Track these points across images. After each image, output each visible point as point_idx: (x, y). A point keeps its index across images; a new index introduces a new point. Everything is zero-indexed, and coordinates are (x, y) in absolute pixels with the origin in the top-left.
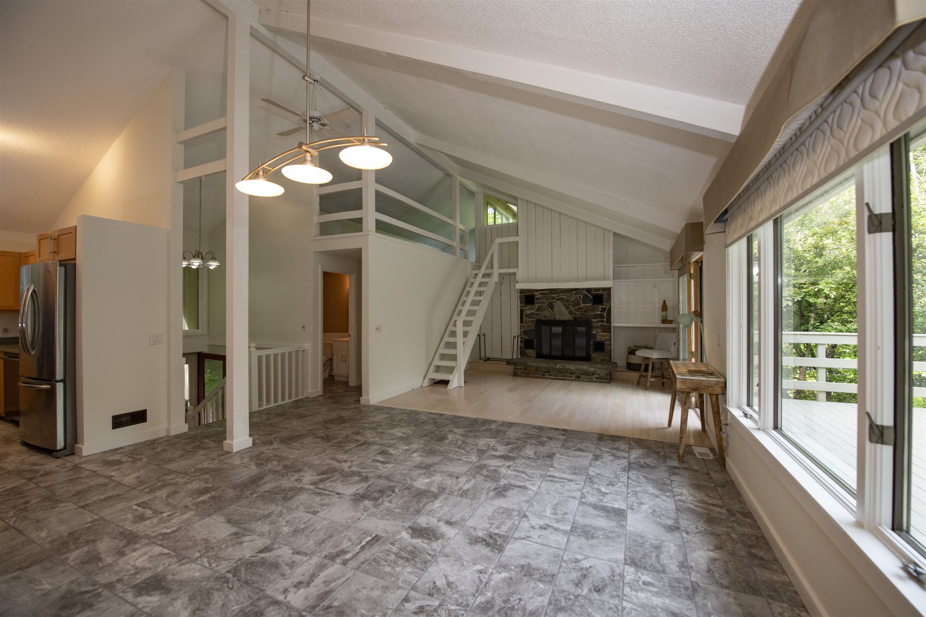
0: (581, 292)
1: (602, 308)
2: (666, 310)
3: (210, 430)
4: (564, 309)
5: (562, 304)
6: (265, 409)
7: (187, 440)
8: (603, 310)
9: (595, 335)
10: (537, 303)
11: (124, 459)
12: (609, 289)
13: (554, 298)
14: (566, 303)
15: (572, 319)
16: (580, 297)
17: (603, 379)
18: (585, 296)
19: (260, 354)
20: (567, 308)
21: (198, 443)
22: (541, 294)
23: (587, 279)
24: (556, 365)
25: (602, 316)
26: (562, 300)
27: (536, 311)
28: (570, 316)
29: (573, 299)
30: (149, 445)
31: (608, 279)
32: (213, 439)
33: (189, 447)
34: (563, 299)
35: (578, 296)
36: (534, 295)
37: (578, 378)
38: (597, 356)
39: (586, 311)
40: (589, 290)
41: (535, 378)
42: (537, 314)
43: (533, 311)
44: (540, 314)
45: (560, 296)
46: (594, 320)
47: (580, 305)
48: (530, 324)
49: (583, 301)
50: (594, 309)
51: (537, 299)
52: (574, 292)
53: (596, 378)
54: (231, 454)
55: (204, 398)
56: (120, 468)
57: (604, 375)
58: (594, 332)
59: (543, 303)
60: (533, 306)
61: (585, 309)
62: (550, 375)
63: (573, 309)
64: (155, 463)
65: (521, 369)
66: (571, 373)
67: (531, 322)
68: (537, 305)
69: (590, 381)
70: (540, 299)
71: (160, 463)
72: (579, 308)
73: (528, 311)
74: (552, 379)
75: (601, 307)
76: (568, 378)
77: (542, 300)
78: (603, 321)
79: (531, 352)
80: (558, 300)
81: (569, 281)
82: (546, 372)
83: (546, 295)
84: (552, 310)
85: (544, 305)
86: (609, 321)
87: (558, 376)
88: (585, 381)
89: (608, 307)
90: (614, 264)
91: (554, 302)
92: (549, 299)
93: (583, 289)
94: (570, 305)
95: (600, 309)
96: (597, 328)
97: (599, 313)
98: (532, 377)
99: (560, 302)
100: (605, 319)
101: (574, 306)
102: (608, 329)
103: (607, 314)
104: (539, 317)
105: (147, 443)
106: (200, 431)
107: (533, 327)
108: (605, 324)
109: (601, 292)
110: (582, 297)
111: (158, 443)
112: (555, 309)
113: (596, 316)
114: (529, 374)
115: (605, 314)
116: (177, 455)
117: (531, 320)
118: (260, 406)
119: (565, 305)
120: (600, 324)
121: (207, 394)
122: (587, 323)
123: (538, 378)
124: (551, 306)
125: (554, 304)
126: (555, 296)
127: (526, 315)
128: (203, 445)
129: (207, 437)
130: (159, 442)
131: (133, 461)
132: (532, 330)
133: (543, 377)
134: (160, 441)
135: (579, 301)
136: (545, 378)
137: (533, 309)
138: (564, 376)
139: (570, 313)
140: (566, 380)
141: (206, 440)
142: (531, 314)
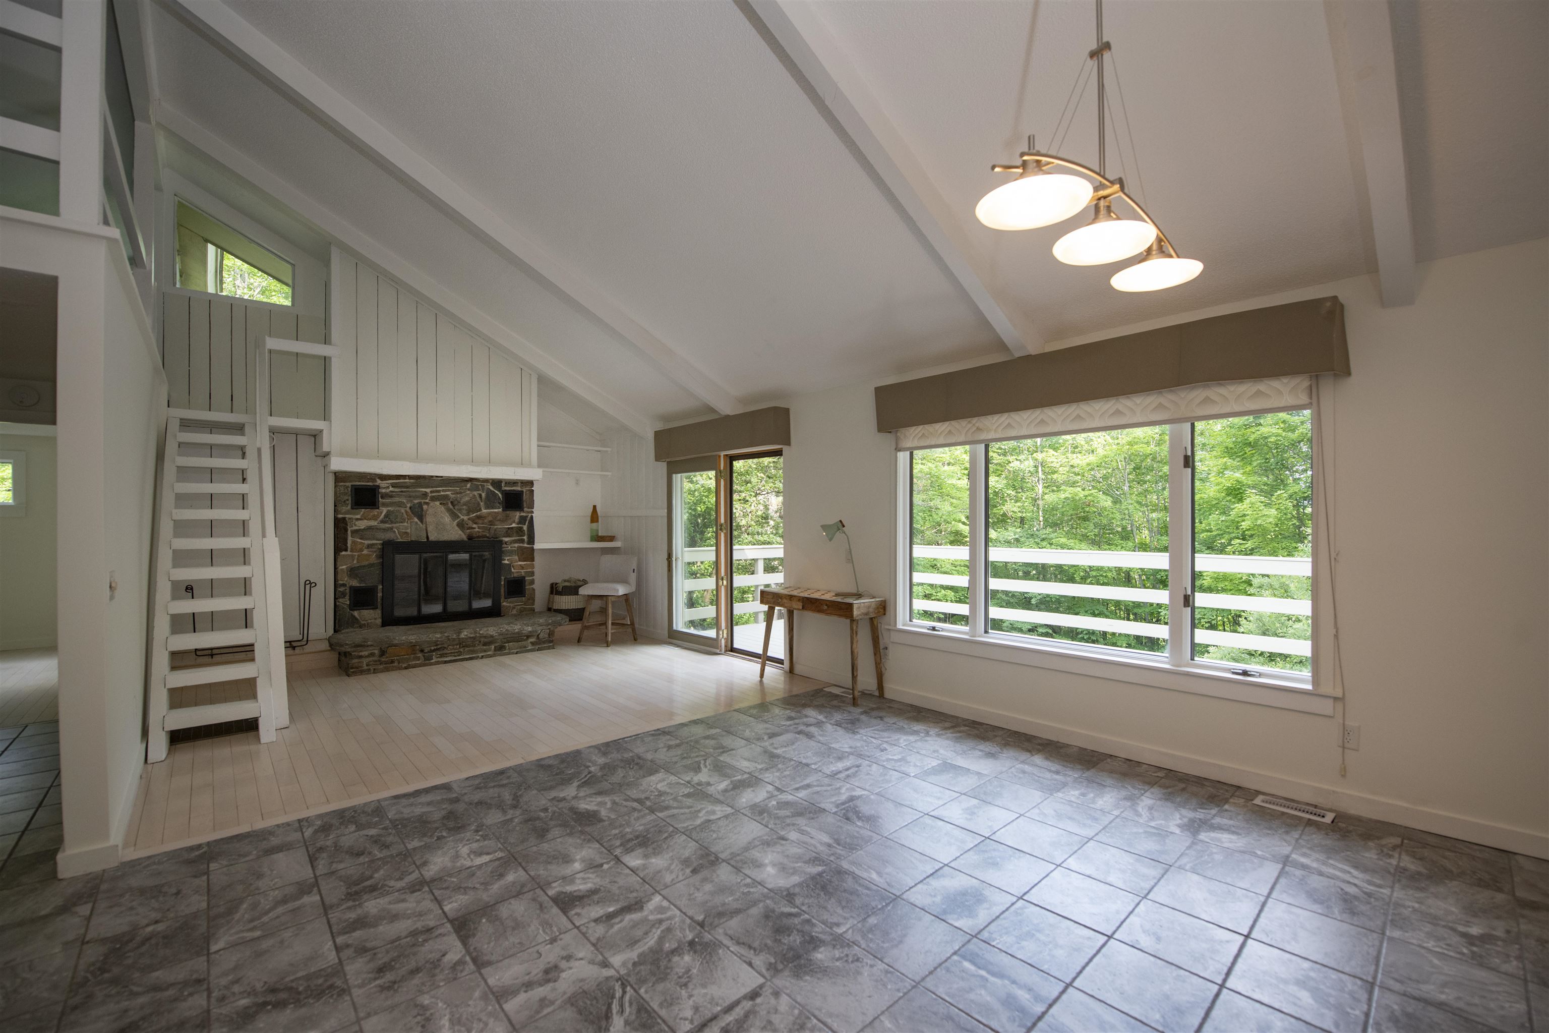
0: (483, 486)
1: (521, 517)
2: (597, 521)
4: (447, 519)
5: (443, 508)
8: (523, 520)
9: (509, 565)
10: (384, 505)
12: (531, 483)
13: (425, 495)
14: (452, 506)
15: (465, 538)
16: (480, 496)
17: (544, 642)
18: (490, 494)
20: (454, 516)
22: (393, 486)
23: (490, 462)
24: (460, 633)
25: (520, 531)
26: (443, 500)
27: (382, 522)
28: (460, 532)
29: (467, 499)
31: (529, 465)
34: (446, 497)
35: (476, 493)
36: (378, 487)
37: (500, 650)
38: (512, 605)
39: (491, 523)
40: (497, 483)
41: (406, 668)
42: (385, 530)
43: (373, 523)
44: (392, 528)
45: (439, 491)
46: (506, 539)
47: (480, 510)
48: (365, 552)
49: (485, 503)
50: (505, 519)
51: (385, 496)
52: (469, 485)
53: (532, 643)
57: (547, 636)
58: (506, 562)
59: (401, 504)
60: (375, 512)
61: (490, 518)
62: (442, 656)
63: (466, 518)
65: (372, 655)
66: (485, 644)
67: (369, 546)
68: (384, 510)
69: (523, 650)
70: (391, 497)
72: (479, 517)
73: (360, 520)
74: (446, 662)
75: (517, 515)
76: (480, 655)
77: (397, 499)
78: (522, 541)
79: (371, 616)
80: (433, 499)
81: (455, 461)
82: (434, 650)
83: (407, 487)
84: (421, 520)
85: (403, 510)
86: (531, 540)
87: (460, 654)
88: (513, 653)
89: (530, 515)
90: (538, 440)
91: (427, 504)
92: (416, 497)
93: (486, 481)
94: (460, 510)
95: (517, 519)
96: (511, 553)
97: (514, 525)
98: (400, 669)
99: (438, 503)
100: (525, 538)
101: (469, 512)
102: (529, 555)
103: (528, 528)
104: (389, 536)
107: (373, 559)
108: (526, 545)
109: (519, 489)
110: (483, 495)
112: (429, 519)
113: (509, 532)
114: (392, 662)
115: (525, 528)
117: (366, 542)
119: (449, 510)
120: (516, 545)
122: (495, 545)
123: (414, 666)
124: (419, 513)
125: (425, 507)
126: (428, 490)
127: (355, 532)
132: (371, 565)
133: (427, 661)
135: (479, 504)
136: (431, 664)
137: (375, 518)
138: (473, 652)
139: (461, 525)
140: (477, 658)
142: (370, 528)
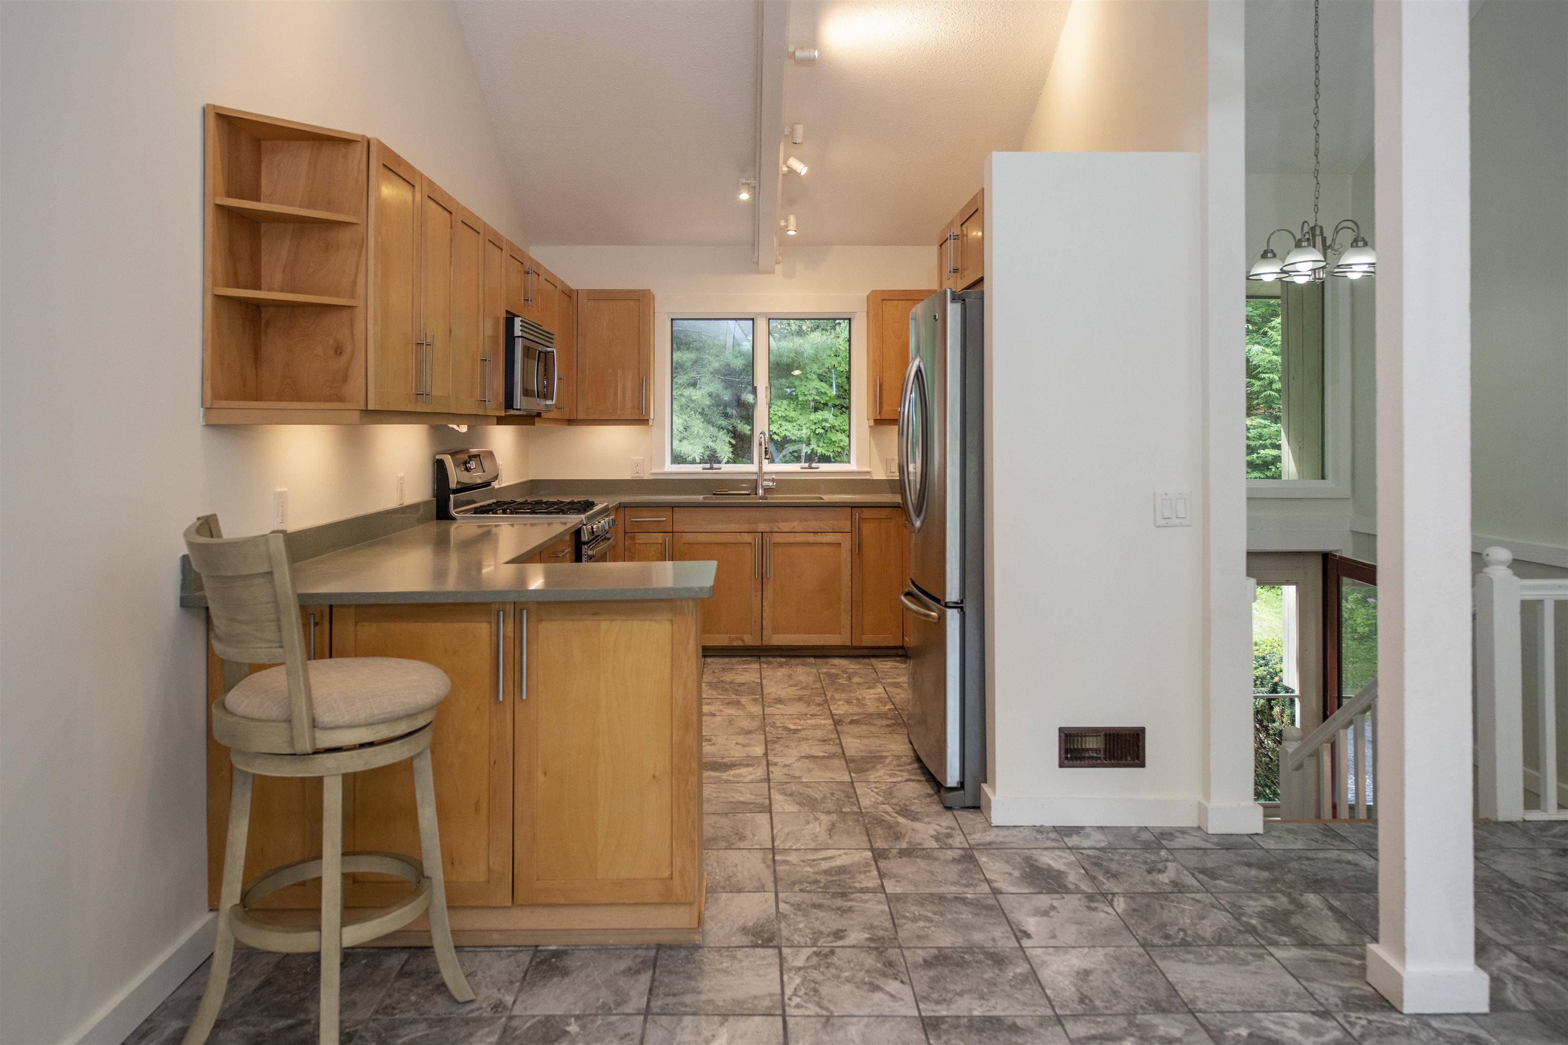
3: (1334, 854)
6: (1551, 824)
7: (1253, 872)
11: (1073, 877)
19: (1530, 595)
21: (1283, 902)
30: (1146, 847)
32: (1336, 903)
33: (1254, 905)
54: (1392, 1018)
55: (1340, 705)
56: (1053, 908)
64: (1141, 933)
71: (1156, 940)
105: (1145, 836)
106: (1299, 845)
111: (1171, 851)
116: (1208, 928)
118: (1532, 798)
121: (1348, 692)
128: (1296, 920)
129: (1317, 884)
130: (1175, 844)
131: (1090, 897)
134: (1178, 843)
141: (1312, 899)
